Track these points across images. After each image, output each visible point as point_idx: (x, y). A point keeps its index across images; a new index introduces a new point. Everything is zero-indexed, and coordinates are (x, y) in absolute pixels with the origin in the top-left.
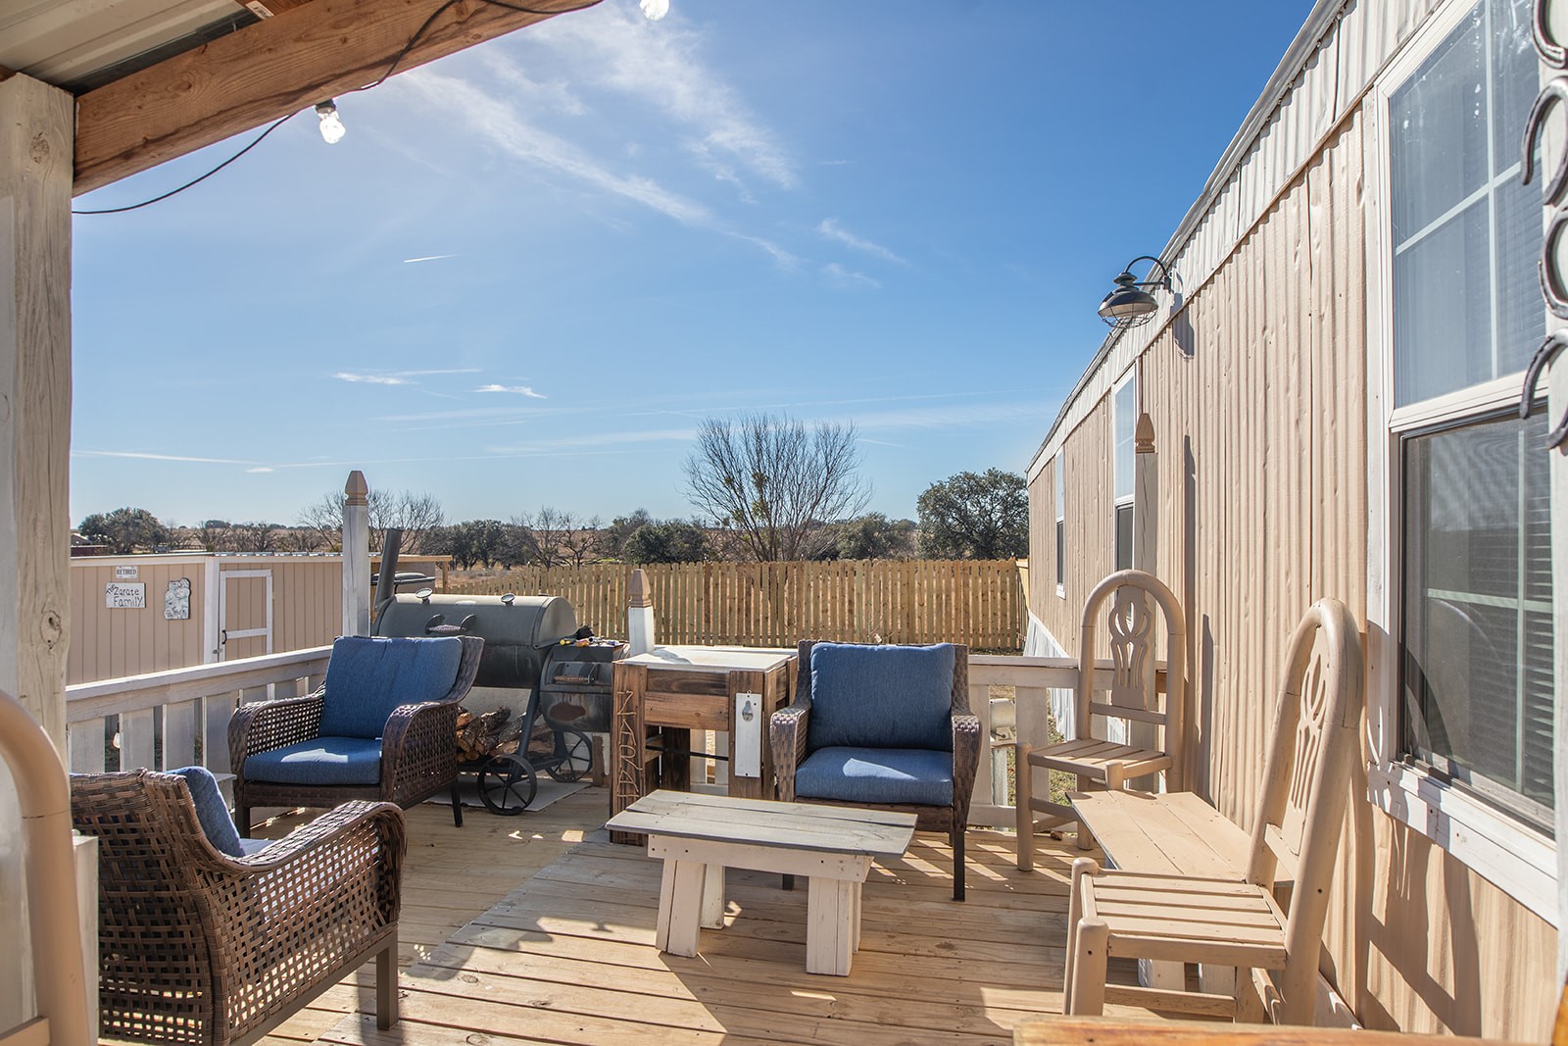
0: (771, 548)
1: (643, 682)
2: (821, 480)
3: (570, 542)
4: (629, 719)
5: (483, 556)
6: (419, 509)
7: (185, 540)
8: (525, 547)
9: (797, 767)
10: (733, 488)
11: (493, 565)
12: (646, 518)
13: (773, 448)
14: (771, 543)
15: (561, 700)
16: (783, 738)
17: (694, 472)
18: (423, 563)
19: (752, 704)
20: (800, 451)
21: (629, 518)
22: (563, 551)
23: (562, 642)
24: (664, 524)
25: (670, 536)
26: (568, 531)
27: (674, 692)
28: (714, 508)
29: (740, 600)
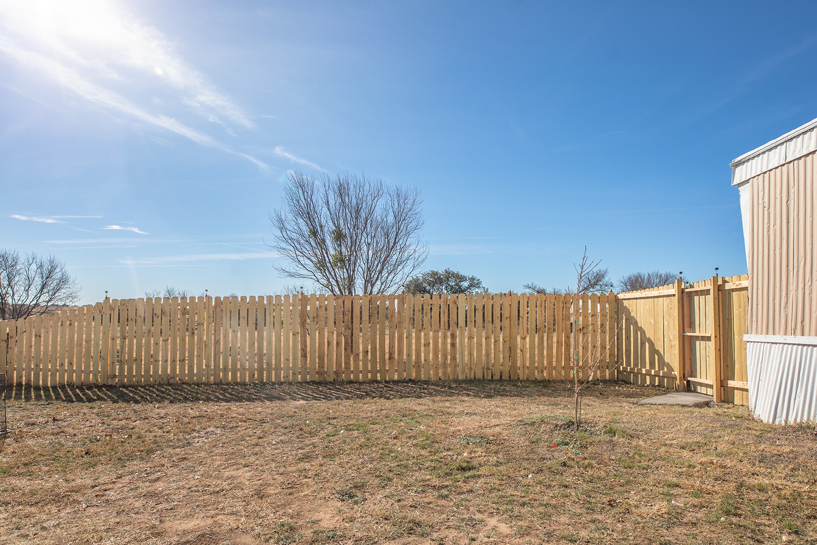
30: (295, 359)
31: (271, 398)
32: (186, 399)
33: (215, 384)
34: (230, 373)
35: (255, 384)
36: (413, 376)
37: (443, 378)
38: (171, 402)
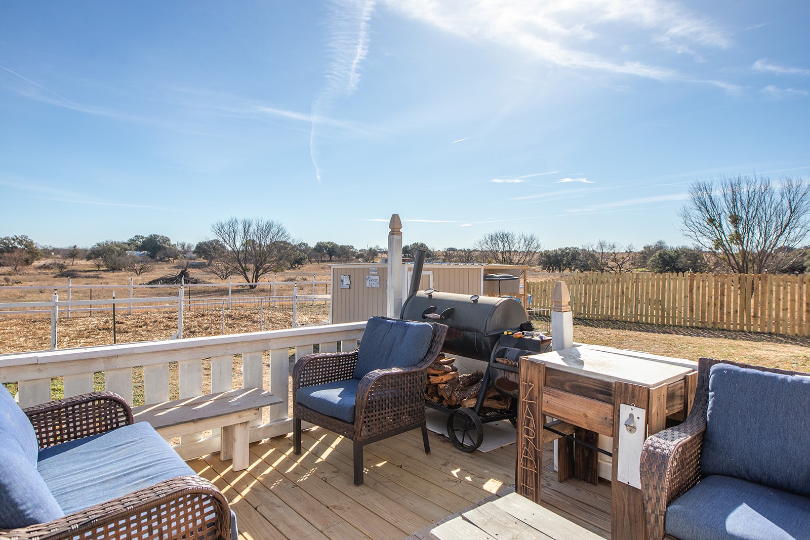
0: (743, 264)
1: (542, 377)
2: (785, 218)
3: (615, 259)
4: (531, 405)
5: (568, 265)
6: (529, 241)
7: (439, 256)
8: (589, 262)
9: (669, 503)
10: (714, 225)
11: (574, 270)
12: (664, 245)
13: (745, 198)
14: (743, 261)
15: (503, 376)
16: (654, 469)
17: (686, 215)
18: (514, 269)
19: (635, 418)
20: (768, 199)
21: (653, 245)
22: (611, 264)
23: (505, 333)
24: (675, 249)
25: (678, 256)
26: (614, 253)
27: (566, 391)
28: (700, 238)
29: (716, 299)
30: (685, 312)
31: (664, 332)
32: (619, 328)
33: (635, 323)
34: (644, 318)
35: (659, 325)
36: (773, 331)
37: (799, 334)
38: (612, 329)
